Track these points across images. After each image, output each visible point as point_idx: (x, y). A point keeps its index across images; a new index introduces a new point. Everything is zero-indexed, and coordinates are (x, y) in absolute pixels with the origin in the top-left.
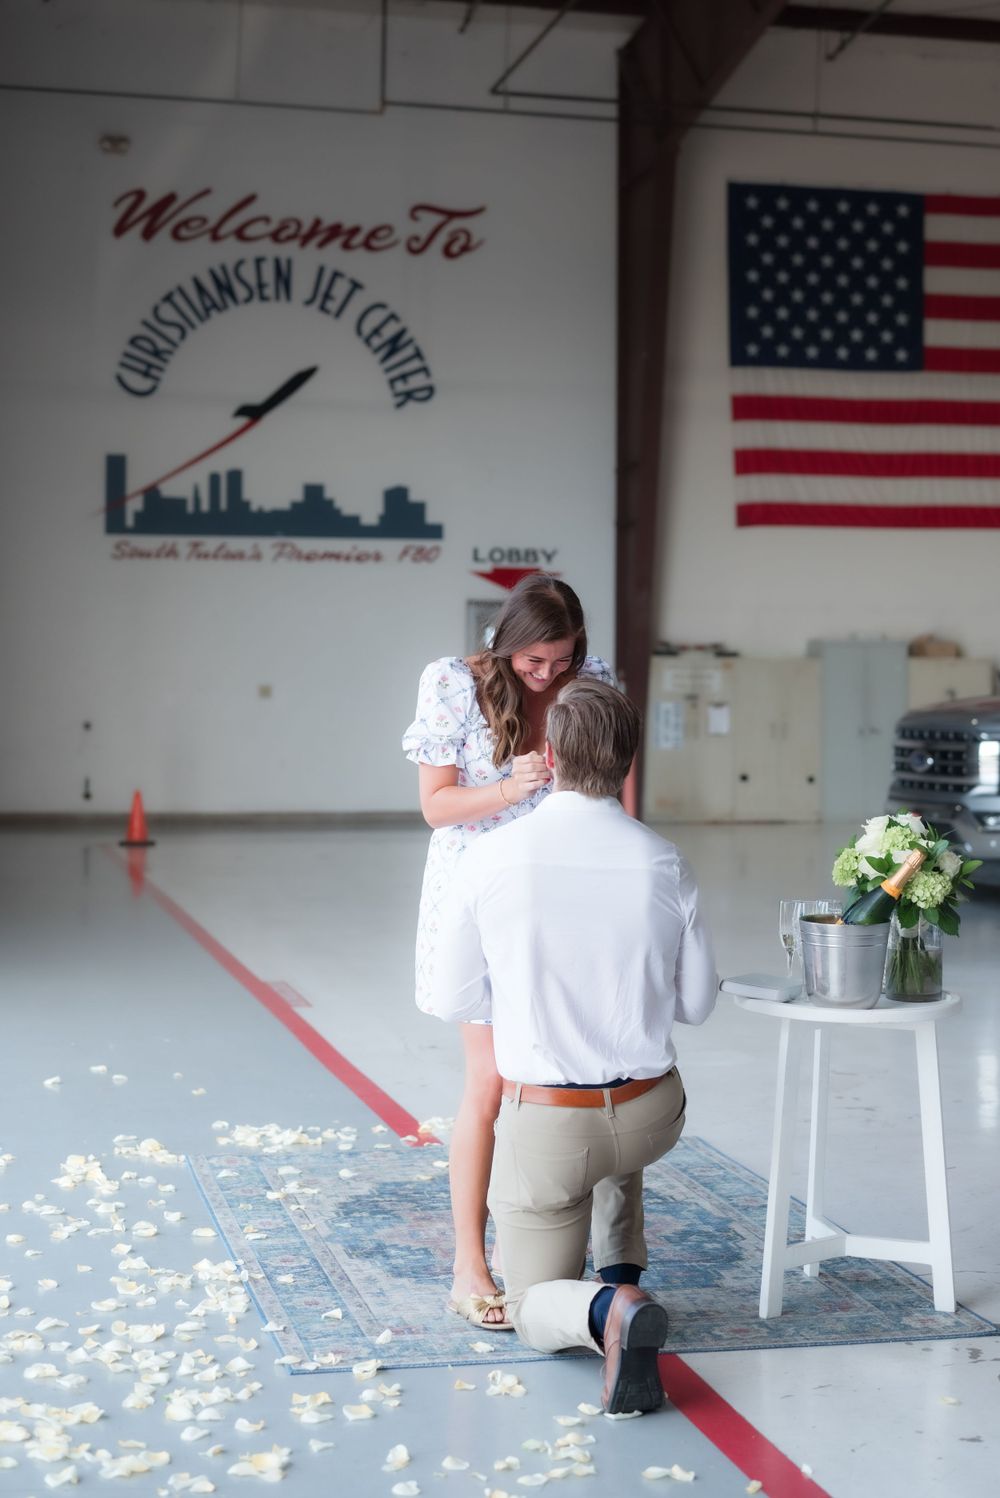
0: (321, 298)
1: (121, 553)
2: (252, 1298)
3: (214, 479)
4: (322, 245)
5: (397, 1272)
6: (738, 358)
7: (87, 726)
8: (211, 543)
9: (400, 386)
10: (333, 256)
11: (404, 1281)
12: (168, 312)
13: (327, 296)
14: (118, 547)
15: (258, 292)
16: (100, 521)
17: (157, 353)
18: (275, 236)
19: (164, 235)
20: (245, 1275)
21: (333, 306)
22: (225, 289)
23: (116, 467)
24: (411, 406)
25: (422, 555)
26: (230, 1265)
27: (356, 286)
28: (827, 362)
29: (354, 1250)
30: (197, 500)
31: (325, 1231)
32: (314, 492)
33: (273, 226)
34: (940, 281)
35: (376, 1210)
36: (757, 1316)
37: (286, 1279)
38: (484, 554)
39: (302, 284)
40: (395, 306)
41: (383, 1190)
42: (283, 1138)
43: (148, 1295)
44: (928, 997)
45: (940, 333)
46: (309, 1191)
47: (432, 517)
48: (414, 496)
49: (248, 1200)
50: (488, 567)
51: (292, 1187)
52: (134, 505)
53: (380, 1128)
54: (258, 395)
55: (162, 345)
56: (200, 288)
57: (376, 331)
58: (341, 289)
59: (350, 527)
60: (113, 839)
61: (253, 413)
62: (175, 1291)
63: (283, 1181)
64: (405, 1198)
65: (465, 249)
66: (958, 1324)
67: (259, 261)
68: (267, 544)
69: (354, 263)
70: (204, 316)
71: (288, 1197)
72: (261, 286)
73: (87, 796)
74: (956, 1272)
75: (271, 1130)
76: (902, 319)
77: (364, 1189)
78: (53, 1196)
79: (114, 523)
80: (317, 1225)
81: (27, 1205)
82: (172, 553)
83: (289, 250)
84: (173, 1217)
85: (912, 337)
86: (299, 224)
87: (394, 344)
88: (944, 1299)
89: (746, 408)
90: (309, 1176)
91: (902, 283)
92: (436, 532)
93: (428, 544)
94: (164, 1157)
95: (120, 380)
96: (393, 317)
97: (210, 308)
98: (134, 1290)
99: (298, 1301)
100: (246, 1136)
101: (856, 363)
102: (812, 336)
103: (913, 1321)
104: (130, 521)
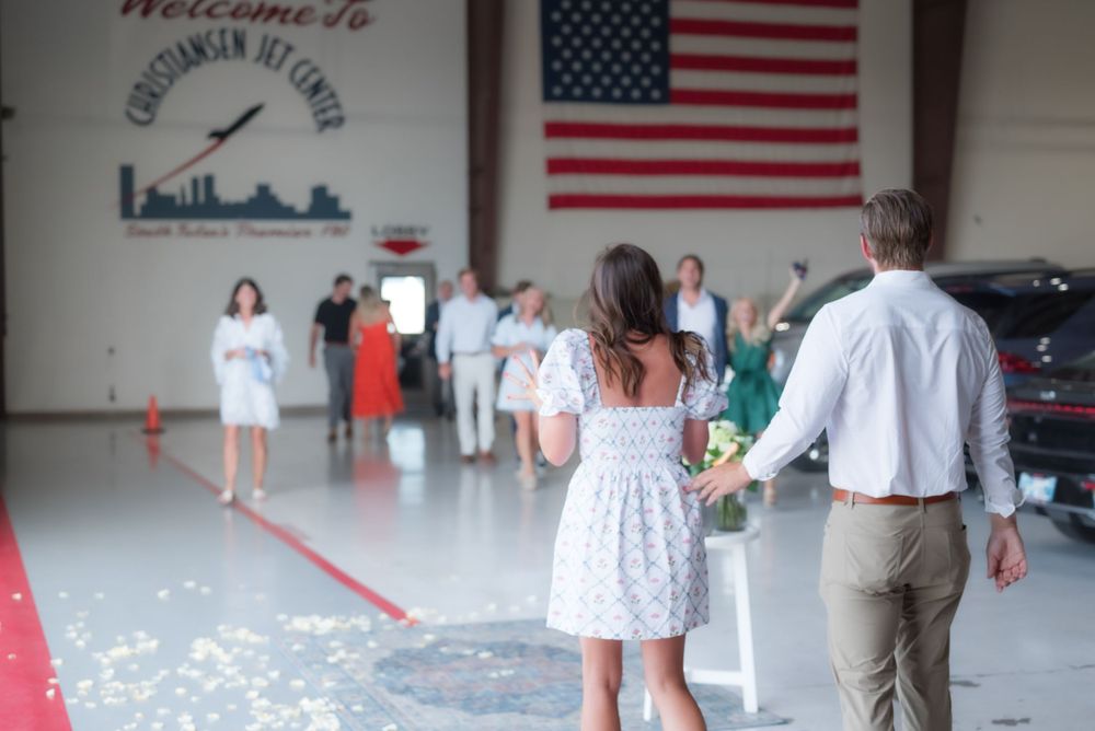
0: (266, 57)
1: (132, 232)
2: (341, 720)
3: (195, 182)
4: (266, 20)
5: (423, 702)
6: (548, 96)
7: (111, 351)
8: (193, 225)
9: (321, 117)
10: (273, 28)
11: (428, 707)
12: (160, 67)
13: (270, 56)
14: (131, 228)
15: (222, 52)
16: (117, 211)
17: (154, 95)
18: (234, 14)
19: (156, 14)
20: (333, 706)
21: (274, 62)
22: (200, 50)
23: (127, 174)
24: (329, 131)
25: (337, 232)
26: (320, 701)
27: (289, 49)
28: (607, 98)
29: (392, 689)
30: (183, 197)
31: (371, 680)
32: (263, 190)
33: (232, 7)
34: (681, 44)
35: (398, 666)
36: (642, 719)
37: (357, 708)
38: (379, 229)
39: (253, 47)
40: (316, 61)
41: (398, 653)
42: (325, 625)
43: (278, 720)
44: (738, 529)
45: (681, 79)
46: (355, 656)
47: (344, 205)
48: (332, 191)
49: (317, 662)
50: (382, 239)
51: (342, 654)
52: (140, 200)
53: (384, 616)
54: (224, 122)
55: (157, 90)
56: (183, 51)
57: (304, 79)
58: (279, 51)
59: (288, 213)
60: (136, 428)
61: (221, 136)
62: (292, 718)
63: (334, 651)
64: (413, 658)
65: (364, 22)
66: (760, 719)
67: (223, 32)
68: (232, 225)
69: (288, 33)
70: (186, 69)
71: (342, 661)
72: (224, 48)
73: (112, 398)
74: (759, 689)
75: (316, 619)
76: (656, 70)
77: (386, 654)
78: (194, 665)
79: (127, 211)
80: (364, 676)
81: (181, 671)
82: (167, 232)
83: (243, 24)
84: (274, 674)
85: (662, 82)
86: (249, 7)
87: (316, 88)
88: (751, 705)
89: (555, 130)
90: (350, 647)
91: (656, 46)
92: (346, 216)
93: (341, 224)
94: (254, 639)
95: (129, 115)
96: (315, 70)
97: (189, 64)
98: (268, 718)
99: (370, 720)
100: (301, 624)
101: (626, 99)
102: (597, 81)
103: (734, 717)
104: (137, 209)
